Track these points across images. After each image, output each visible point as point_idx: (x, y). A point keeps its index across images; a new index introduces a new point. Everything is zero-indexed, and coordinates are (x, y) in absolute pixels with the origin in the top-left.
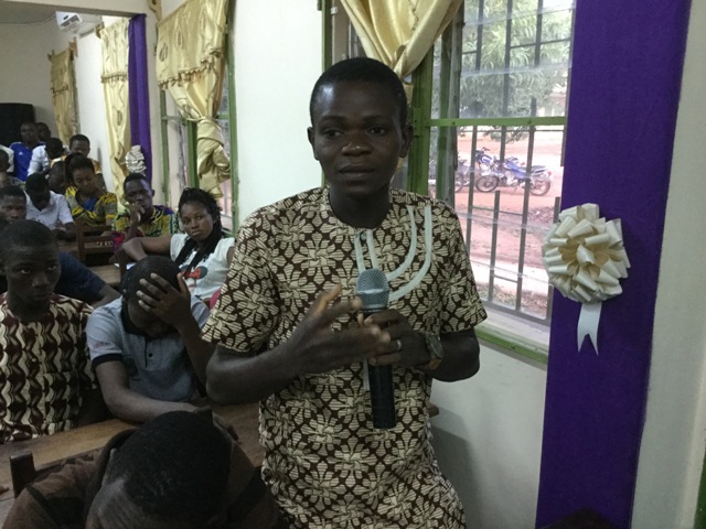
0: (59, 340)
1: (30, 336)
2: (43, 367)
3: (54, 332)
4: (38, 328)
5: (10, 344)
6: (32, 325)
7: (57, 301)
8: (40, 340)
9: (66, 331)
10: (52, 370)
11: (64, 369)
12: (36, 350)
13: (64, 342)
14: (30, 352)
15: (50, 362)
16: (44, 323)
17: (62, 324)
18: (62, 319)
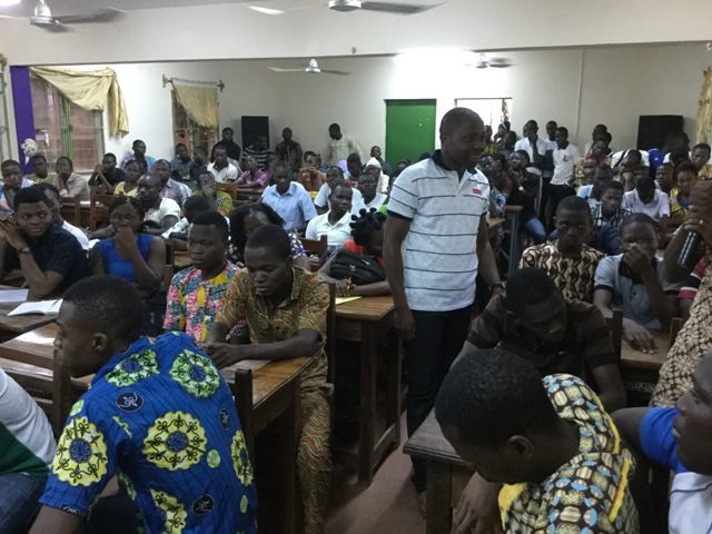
0: (581, 273)
1: (564, 266)
2: (568, 285)
3: (579, 267)
4: (570, 262)
5: (552, 268)
6: (567, 260)
7: (587, 249)
8: (570, 270)
9: (587, 269)
10: (573, 289)
11: (581, 291)
12: (566, 275)
13: (584, 274)
14: (562, 275)
15: (573, 284)
16: (575, 261)
17: (585, 263)
18: (587, 260)
